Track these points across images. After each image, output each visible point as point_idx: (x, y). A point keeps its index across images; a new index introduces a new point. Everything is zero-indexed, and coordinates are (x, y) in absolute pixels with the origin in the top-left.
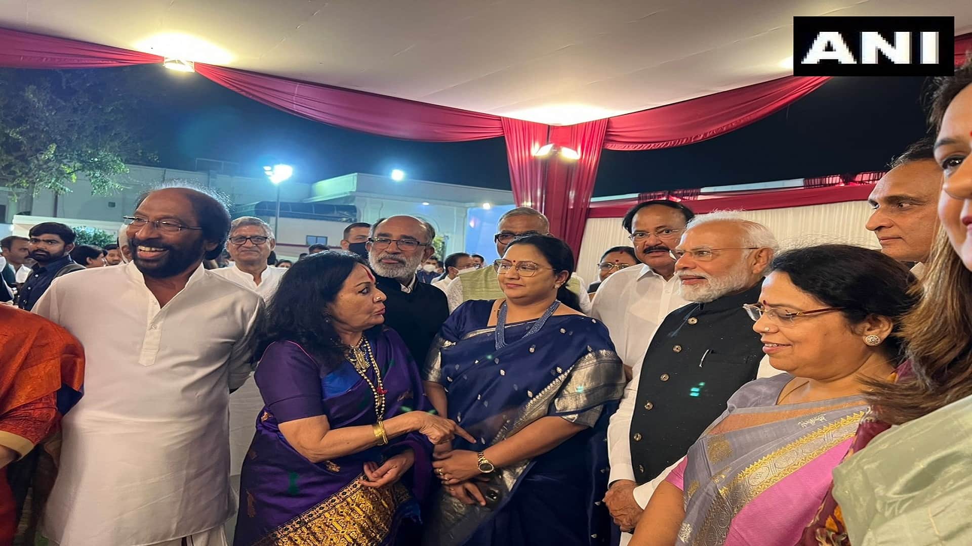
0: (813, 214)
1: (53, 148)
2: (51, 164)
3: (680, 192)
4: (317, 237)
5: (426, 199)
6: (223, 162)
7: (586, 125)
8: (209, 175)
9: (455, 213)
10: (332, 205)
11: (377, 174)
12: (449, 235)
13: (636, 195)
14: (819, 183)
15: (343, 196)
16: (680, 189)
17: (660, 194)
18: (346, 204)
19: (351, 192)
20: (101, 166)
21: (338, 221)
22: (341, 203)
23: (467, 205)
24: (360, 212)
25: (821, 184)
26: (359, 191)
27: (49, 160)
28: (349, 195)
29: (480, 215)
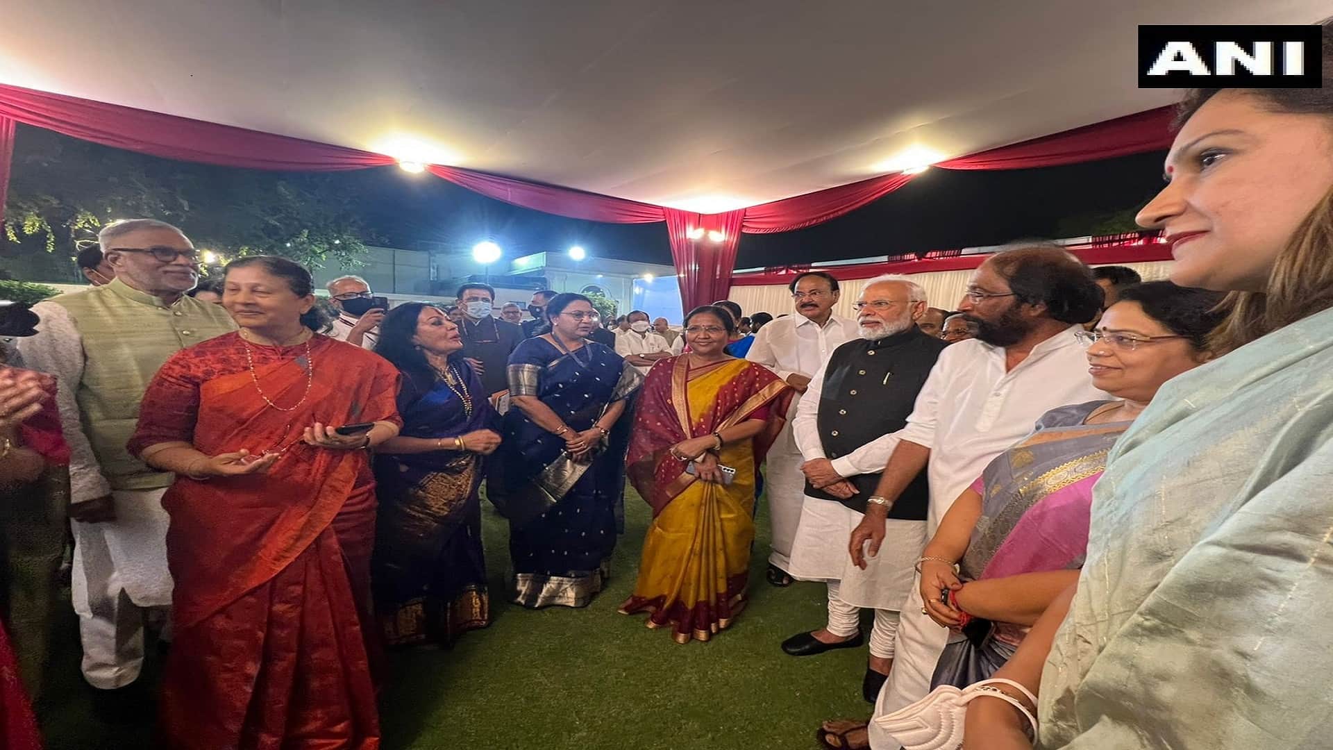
1: (306, 232)
2: (305, 246)
5: (599, 272)
7: (728, 214)
8: (429, 254)
9: (624, 282)
10: (526, 278)
11: (561, 252)
12: (619, 300)
13: (763, 269)
15: (536, 270)
17: (781, 267)
18: (538, 277)
19: (542, 267)
20: (344, 247)
22: (534, 276)
23: (633, 276)
25: (901, 260)
26: (548, 267)
27: (304, 243)
28: (540, 269)
29: (642, 284)
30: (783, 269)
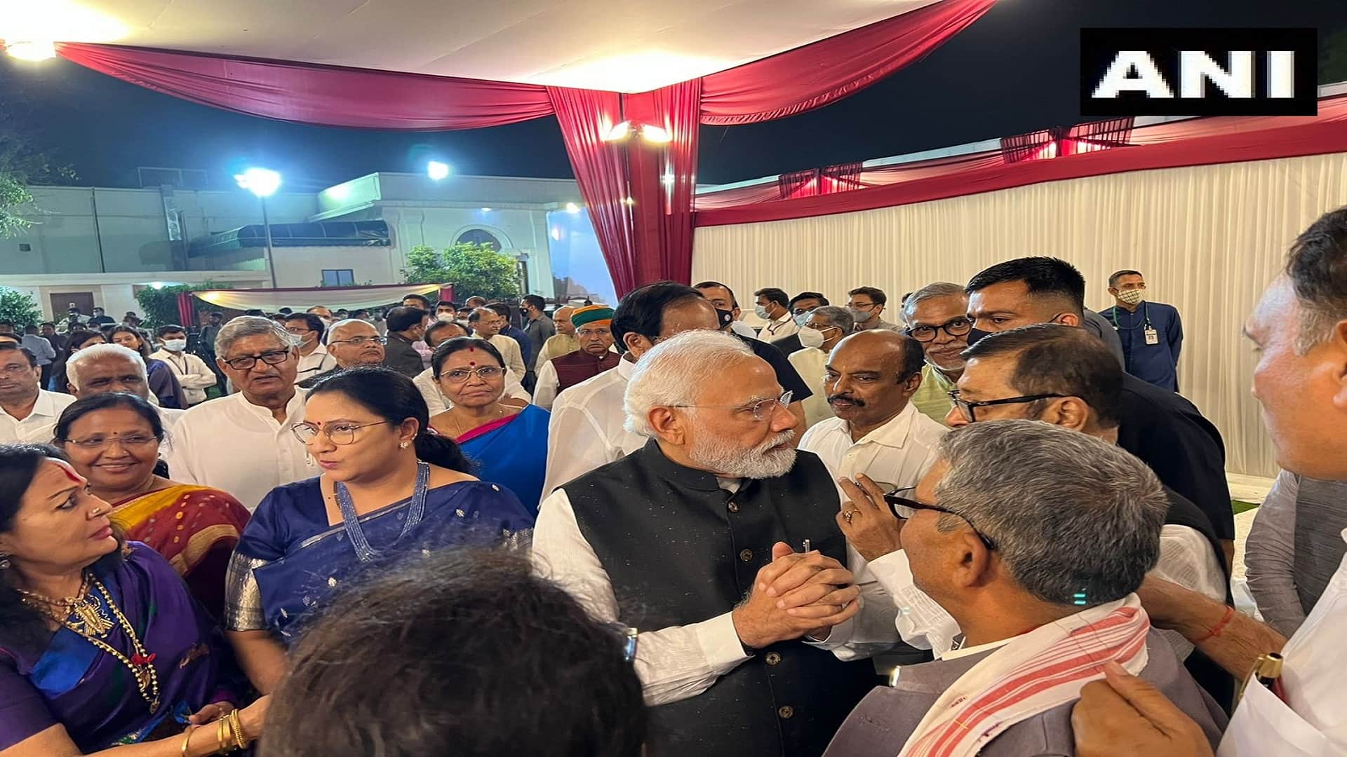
0: (995, 201)
3: (835, 170)
4: (337, 270)
5: (482, 202)
6: (180, 171)
7: (672, 89)
8: (161, 191)
9: (531, 219)
10: (350, 223)
11: (410, 172)
12: (529, 252)
13: (776, 178)
14: (1021, 144)
15: (364, 207)
16: (835, 165)
17: (809, 173)
18: (371, 220)
19: (373, 201)
21: (362, 245)
22: (364, 219)
23: (547, 206)
24: (394, 231)
25: (1024, 145)
26: (387, 199)
28: (372, 205)
29: (565, 222)
30: (813, 177)
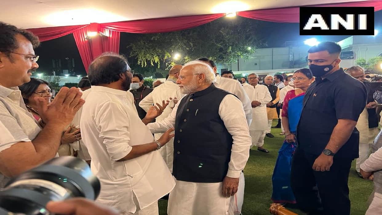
8: (289, 48)
15: (347, 47)
18: (349, 51)
19: (351, 45)
27: (230, 52)
